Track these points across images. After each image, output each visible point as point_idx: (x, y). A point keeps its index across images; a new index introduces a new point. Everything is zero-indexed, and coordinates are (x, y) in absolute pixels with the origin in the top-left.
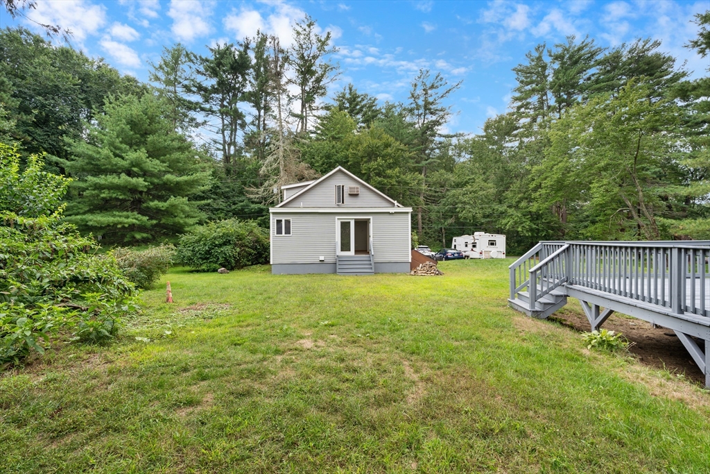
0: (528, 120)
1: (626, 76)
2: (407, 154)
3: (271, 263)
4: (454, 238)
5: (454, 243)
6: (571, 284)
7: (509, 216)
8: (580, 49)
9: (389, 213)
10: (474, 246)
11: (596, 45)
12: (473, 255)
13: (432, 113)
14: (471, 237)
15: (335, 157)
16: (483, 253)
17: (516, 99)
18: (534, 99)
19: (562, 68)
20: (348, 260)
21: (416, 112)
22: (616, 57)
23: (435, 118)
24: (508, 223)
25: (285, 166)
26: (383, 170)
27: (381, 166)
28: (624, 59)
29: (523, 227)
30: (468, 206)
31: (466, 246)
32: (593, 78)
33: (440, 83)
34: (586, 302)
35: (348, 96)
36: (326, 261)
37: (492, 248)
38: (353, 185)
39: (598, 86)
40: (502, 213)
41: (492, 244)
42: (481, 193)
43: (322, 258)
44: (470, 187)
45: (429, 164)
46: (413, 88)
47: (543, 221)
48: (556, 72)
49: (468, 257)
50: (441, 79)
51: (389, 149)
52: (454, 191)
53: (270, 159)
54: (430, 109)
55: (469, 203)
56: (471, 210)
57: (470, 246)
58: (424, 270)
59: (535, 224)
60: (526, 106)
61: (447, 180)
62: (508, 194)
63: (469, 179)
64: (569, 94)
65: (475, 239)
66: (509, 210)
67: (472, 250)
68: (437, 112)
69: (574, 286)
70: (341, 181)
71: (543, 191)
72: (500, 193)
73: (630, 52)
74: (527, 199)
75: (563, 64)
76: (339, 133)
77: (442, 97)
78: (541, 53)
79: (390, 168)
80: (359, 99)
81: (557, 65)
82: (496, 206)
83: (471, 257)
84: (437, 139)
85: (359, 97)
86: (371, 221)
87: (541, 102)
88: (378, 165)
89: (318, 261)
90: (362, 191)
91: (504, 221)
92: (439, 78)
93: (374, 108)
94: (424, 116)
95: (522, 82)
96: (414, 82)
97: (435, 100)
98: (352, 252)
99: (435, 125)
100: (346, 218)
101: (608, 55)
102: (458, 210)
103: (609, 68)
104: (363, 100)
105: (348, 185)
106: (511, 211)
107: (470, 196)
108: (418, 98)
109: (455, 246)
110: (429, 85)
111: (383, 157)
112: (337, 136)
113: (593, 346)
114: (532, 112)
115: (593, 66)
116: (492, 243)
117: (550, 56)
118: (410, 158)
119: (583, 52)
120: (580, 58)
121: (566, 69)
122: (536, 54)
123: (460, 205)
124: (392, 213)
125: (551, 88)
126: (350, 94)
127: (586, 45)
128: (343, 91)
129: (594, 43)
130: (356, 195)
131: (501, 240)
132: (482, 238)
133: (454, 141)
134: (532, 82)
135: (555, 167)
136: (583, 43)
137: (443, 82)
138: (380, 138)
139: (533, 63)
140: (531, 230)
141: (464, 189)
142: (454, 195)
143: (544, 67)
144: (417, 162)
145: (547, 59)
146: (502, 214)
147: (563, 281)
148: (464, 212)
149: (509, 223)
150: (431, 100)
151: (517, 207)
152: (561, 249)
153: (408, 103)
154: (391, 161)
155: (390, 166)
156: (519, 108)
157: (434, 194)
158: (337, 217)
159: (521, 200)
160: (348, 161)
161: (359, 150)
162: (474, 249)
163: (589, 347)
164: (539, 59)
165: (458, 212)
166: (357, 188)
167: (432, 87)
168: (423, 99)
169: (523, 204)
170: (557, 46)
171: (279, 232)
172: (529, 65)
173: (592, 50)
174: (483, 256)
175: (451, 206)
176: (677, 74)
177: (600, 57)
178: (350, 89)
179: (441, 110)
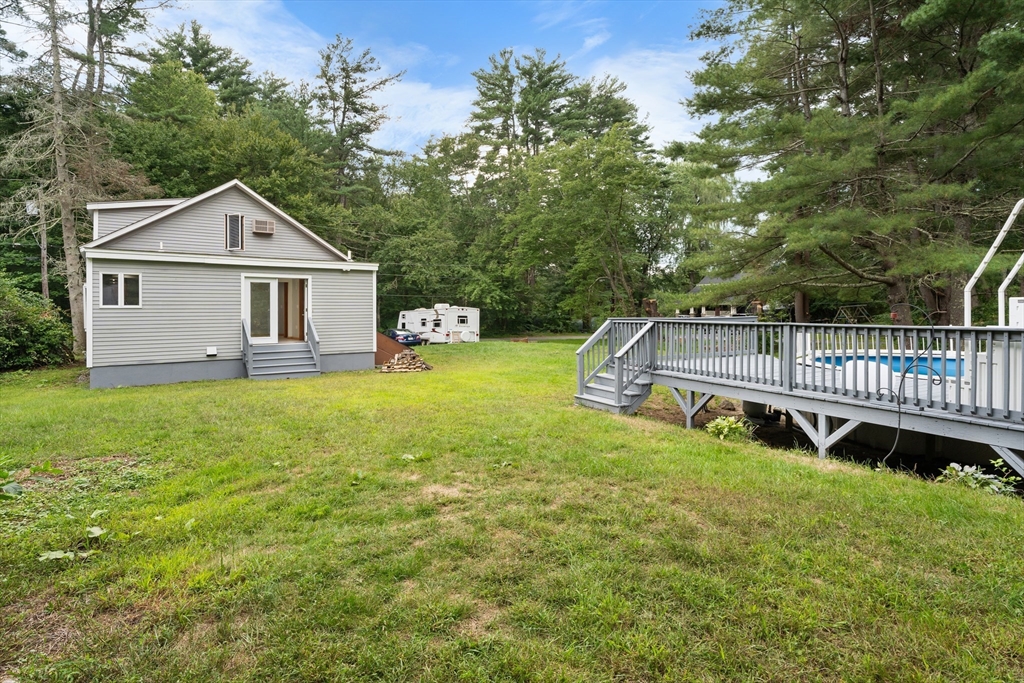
0: (490, 148)
1: (594, 116)
2: (320, 172)
3: (89, 364)
4: (402, 313)
5: (401, 321)
6: (655, 369)
7: (474, 281)
8: (551, 70)
9: (341, 271)
10: (437, 325)
11: (567, 71)
12: (434, 338)
13: (356, 111)
14: (432, 311)
15: (179, 158)
16: (451, 335)
17: (477, 116)
18: (497, 122)
19: (531, 88)
20: (267, 352)
21: (331, 103)
22: (587, 91)
23: (360, 119)
24: (473, 290)
25: (69, 159)
26: (283, 194)
27: (279, 186)
28: (593, 96)
29: (492, 297)
30: (419, 265)
31: (424, 324)
32: (563, 111)
33: (370, 65)
34: (676, 389)
35: (189, 42)
36: (222, 356)
37: (462, 328)
38: (263, 217)
39: (570, 122)
40: (464, 275)
41: (463, 322)
42: (437, 246)
43: (212, 351)
44: (421, 235)
45: (353, 192)
46: (323, 63)
47: (516, 289)
48: (523, 92)
49: (426, 341)
50: (372, 60)
51: (292, 158)
52: (398, 240)
53: (27, 138)
54: (354, 104)
55: (420, 260)
56: (423, 270)
57: (430, 325)
58: (403, 363)
59: (506, 293)
60: (488, 129)
61: (386, 221)
62: (472, 250)
63: (419, 223)
64: (538, 125)
65: (438, 314)
66: (474, 273)
67: (434, 330)
68: (365, 111)
69: (658, 372)
70: (237, 207)
71: (519, 250)
72: (461, 248)
73: (599, 88)
74: (496, 258)
75: (532, 83)
76: (183, 111)
77: (374, 88)
78: (507, 61)
79: (294, 192)
80: (213, 55)
81: (524, 83)
82: (457, 267)
83: (431, 341)
84: (366, 154)
85: (214, 50)
86: (310, 282)
87: (506, 127)
88: (273, 183)
89: (202, 357)
90: (278, 229)
91: (468, 289)
92: (368, 57)
93: (244, 77)
94: (344, 113)
95: (483, 94)
96: (326, 52)
97: (362, 90)
98: (273, 338)
99: (362, 131)
100: (261, 277)
101: (579, 86)
102: (403, 269)
103: (578, 102)
104: (220, 58)
105: (251, 216)
106: (477, 274)
107: (422, 248)
108: (334, 81)
109: (404, 325)
110: (352, 64)
111: (283, 170)
112: (180, 117)
113: (725, 436)
114: (494, 138)
115: (563, 95)
116: (463, 320)
117: (518, 68)
118: (326, 178)
119: (553, 74)
120: (550, 80)
121: (537, 92)
122: (501, 62)
123: (408, 262)
124: (347, 272)
125: (516, 112)
126: (195, 40)
127: (557, 66)
128: (178, 31)
129: (565, 67)
130: (269, 236)
131: (473, 315)
132: (447, 313)
133: (387, 160)
134: (495, 98)
135: (534, 220)
136: (554, 62)
137: (374, 66)
138: (271, 134)
139: (496, 72)
140: (502, 301)
141: (412, 238)
142: (396, 247)
143: (511, 82)
144: (333, 187)
145: (514, 72)
146: (465, 279)
147: (647, 367)
148: (413, 273)
149: (475, 292)
150: (355, 88)
151: (483, 270)
152: (645, 328)
153: (316, 85)
154: (297, 179)
155: (292, 189)
156: (478, 130)
157: (363, 242)
158: (243, 275)
159: (490, 258)
160: (207, 169)
161: (231, 152)
162: (437, 329)
163: (722, 437)
164: (505, 68)
165: (405, 273)
166: (272, 224)
167: (358, 69)
168: (341, 83)
169: (492, 265)
170: (526, 58)
171: (110, 298)
172: (492, 73)
173: (563, 74)
174: (451, 340)
175: (393, 263)
176: (639, 127)
177: (570, 86)
178: (196, 32)
179: (371, 110)
